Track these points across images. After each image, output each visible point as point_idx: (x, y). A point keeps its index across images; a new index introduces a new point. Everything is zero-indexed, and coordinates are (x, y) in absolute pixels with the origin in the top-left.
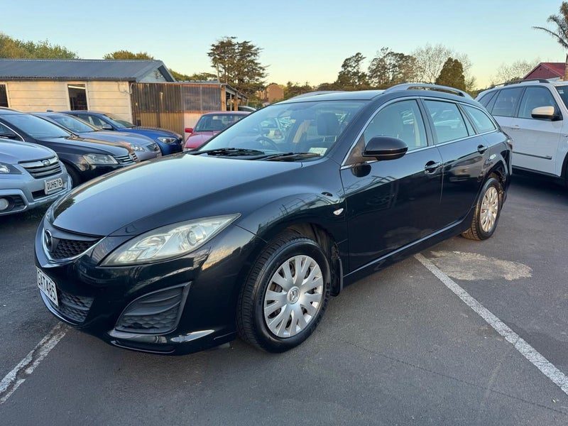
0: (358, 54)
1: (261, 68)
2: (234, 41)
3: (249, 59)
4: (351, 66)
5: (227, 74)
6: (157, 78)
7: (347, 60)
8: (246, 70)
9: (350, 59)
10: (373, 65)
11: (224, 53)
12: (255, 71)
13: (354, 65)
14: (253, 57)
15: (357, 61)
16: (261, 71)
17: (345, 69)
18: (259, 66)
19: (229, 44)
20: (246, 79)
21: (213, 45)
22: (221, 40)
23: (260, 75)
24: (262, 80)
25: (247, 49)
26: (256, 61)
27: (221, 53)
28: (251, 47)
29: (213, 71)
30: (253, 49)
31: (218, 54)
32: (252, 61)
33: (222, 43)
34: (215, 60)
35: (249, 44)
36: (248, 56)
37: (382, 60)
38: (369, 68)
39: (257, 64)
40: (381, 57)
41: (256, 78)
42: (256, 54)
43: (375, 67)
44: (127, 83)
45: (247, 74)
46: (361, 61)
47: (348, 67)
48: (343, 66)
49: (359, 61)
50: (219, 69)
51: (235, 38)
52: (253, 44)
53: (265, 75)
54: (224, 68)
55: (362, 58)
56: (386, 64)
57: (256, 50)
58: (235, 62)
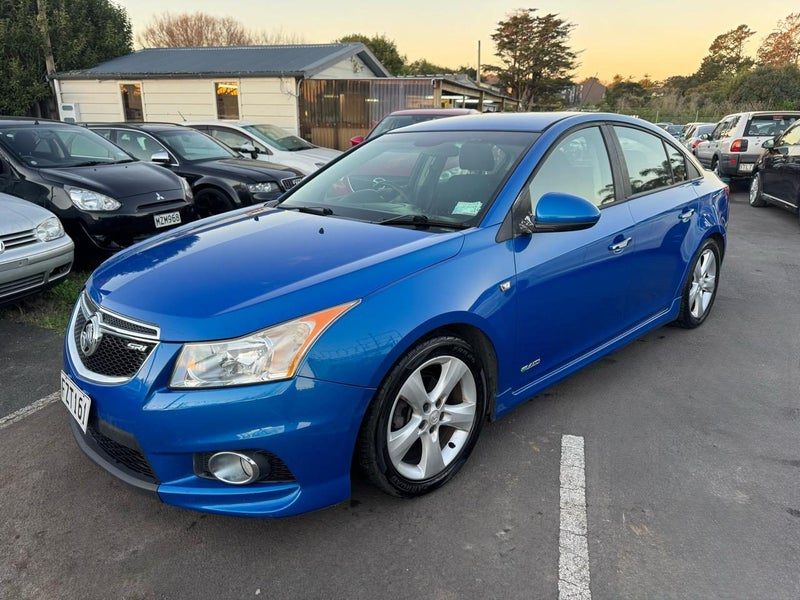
0: (741, 28)
1: (570, 54)
2: (533, 15)
3: (553, 41)
4: (726, 48)
5: (517, 65)
6: (355, 72)
7: (720, 37)
8: (547, 58)
9: (726, 36)
10: (768, 44)
11: (516, 33)
12: (561, 58)
13: (732, 46)
14: (559, 38)
15: (739, 39)
16: (570, 60)
17: (715, 53)
18: (567, 51)
19: (526, 20)
20: (545, 71)
21: (501, 23)
22: (513, 14)
23: (568, 65)
24: (569, 73)
25: (551, 26)
26: (563, 45)
27: (513, 34)
28: (558, 23)
29: (497, 62)
30: (562, 26)
31: (507, 36)
32: (557, 45)
33: (515, 18)
34: (502, 46)
35: (555, 18)
36: (553, 37)
37: (786, 36)
38: (760, 50)
39: (565, 48)
40: (785, 31)
41: (562, 69)
42: (564, 34)
43: (770, 49)
44: (293, 80)
45: (547, 64)
46: (747, 39)
47: (721, 48)
48: (712, 48)
49: (743, 38)
50: (506, 58)
51: (534, 10)
52: (562, 19)
53: (575, 64)
54: (514, 57)
55: (748, 34)
56: (792, 43)
57: (565, 28)
58: (531, 46)
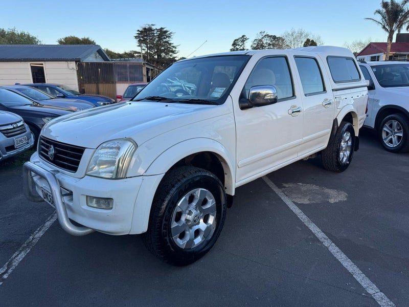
0: (243, 36)
1: (173, 47)
2: (154, 28)
3: (165, 40)
4: (239, 45)
5: (149, 51)
6: (96, 58)
7: (235, 40)
8: (163, 48)
9: (238, 40)
10: (255, 44)
11: (146, 36)
12: (169, 49)
13: (241, 44)
14: (167, 39)
15: (243, 41)
16: (174, 49)
17: (234, 47)
18: (172, 45)
19: (150, 29)
20: (163, 55)
21: (138, 31)
22: (144, 27)
23: (173, 52)
24: (174, 55)
25: (163, 33)
26: (170, 42)
28: (166, 32)
29: (138, 49)
30: (168, 33)
31: (142, 37)
32: (167, 42)
33: (145, 29)
34: (140, 42)
35: (165, 30)
36: (164, 38)
37: (260, 40)
38: (252, 46)
39: (170, 44)
40: (260, 38)
41: (171, 54)
42: (170, 37)
43: (255, 46)
44: (74, 62)
45: (163, 51)
46: (246, 41)
47: (236, 45)
48: (233, 45)
49: (244, 41)
50: (144, 48)
51: (154, 25)
52: (168, 30)
53: (176, 52)
54: (147, 47)
55: (246, 39)
56: (263, 43)
57: (170, 34)
58: (155, 42)
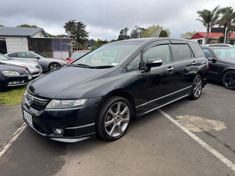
0: (126, 28)
1: (87, 33)
2: (75, 22)
3: (81, 29)
4: (124, 33)
5: (72, 35)
7: (122, 30)
10: (132, 33)
11: (71, 26)
12: (84, 34)
14: (83, 28)
15: (126, 31)
16: (87, 34)
19: (73, 23)
20: (80, 37)
21: (66, 23)
22: (69, 21)
23: (87, 36)
24: (87, 38)
25: (80, 25)
26: (84, 30)
29: (66, 34)
31: (68, 27)
34: (67, 30)
35: (81, 23)
37: (136, 31)
38: (131, 34)
41: (85, 37)
44: (26, 38)
45: (81, 35)
47: (122, 33)
48: (120, 33)
49: (127, 31)
50: (69, 33)
51: (75, 20)
52: (83, 23)
54: (71, 33)
56: (137, 33)
57: (84, 26)
58: (76, 30)
